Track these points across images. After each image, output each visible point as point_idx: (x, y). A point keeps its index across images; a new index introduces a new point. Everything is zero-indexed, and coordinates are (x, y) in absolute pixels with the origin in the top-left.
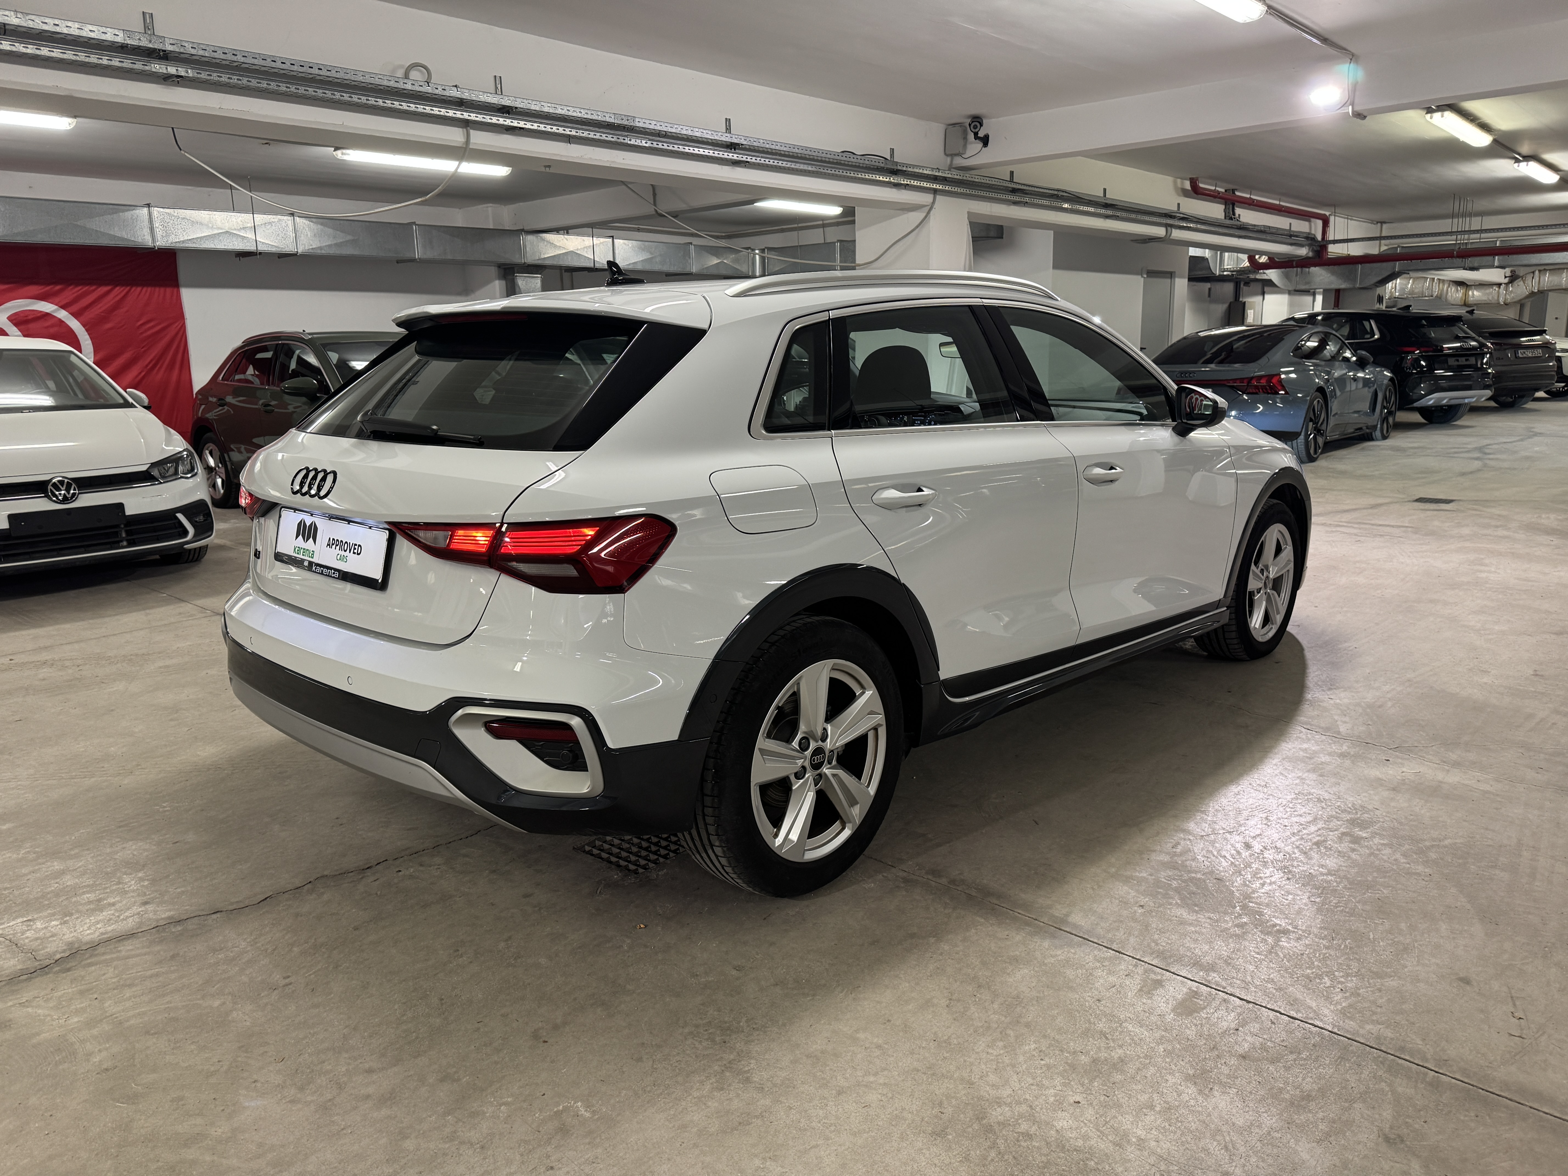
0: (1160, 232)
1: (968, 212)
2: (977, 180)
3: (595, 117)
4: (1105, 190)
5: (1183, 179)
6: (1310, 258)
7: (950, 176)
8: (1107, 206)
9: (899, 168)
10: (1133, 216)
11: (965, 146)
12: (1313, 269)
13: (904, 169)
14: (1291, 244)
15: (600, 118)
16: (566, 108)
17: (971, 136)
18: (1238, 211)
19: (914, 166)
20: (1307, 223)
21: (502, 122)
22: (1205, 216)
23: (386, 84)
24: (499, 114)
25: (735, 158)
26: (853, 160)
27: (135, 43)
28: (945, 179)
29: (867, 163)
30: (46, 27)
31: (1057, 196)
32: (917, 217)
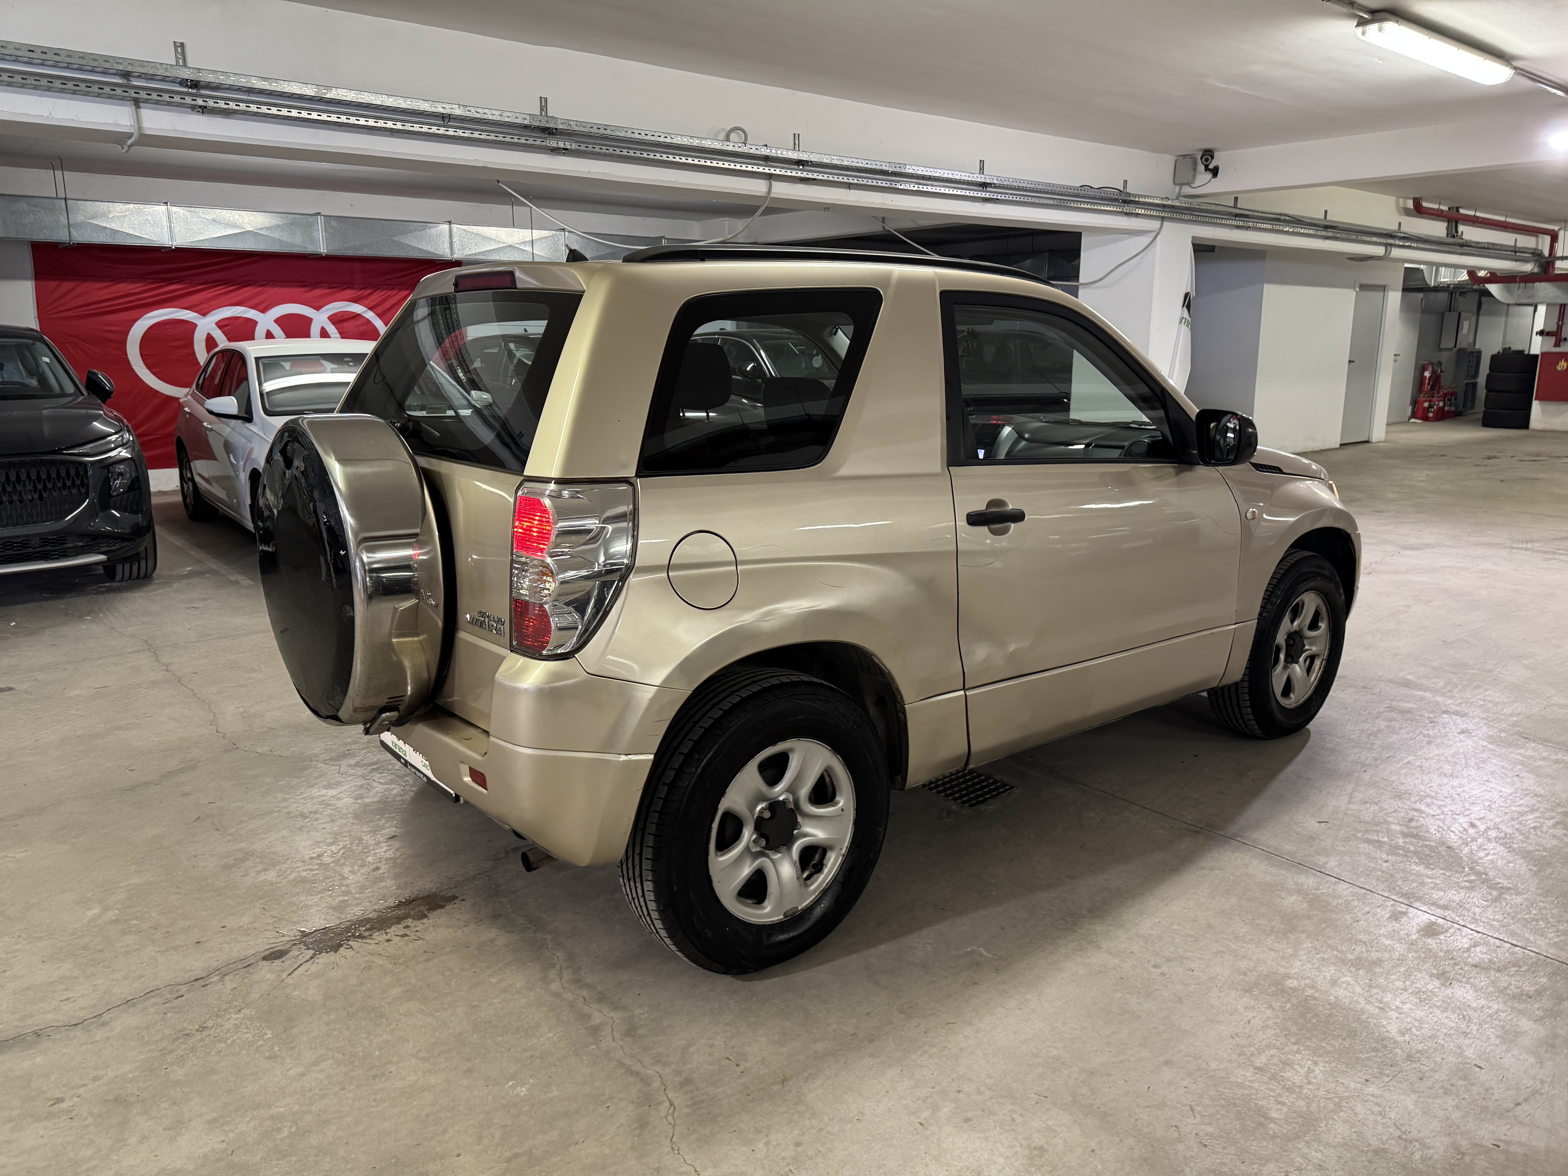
0: (1380, 251)
1: (1193, 236)
2: (1203, 208)
3: (874, 167)
4: (1326, 212)
5: (1406, 198)
6: (1535, 274)
7: (1178, 204)
8: (1326, 227)
9: (1132, 199)
10: (1354, 237)
11: (1194, 177)
12: (1537, 284)
13: (1137, 199)
14: (1516, 260)
15: (877, 167)
16: (851, 160)
17: (1201, 168)
18: (1461, 228)
19: (1145, 196)
20: (1533, 239)
21: (799, 174)
22: (1427, 235)
23: (713, 146)
24: (796, 167)
25: (987, 196)
26: (1091, 193)
27: (536, 124)
28: (1173, 207)
29: (1103, 195)
30: (478, 116)
31: (1279, 220)
32: (1144, 240)
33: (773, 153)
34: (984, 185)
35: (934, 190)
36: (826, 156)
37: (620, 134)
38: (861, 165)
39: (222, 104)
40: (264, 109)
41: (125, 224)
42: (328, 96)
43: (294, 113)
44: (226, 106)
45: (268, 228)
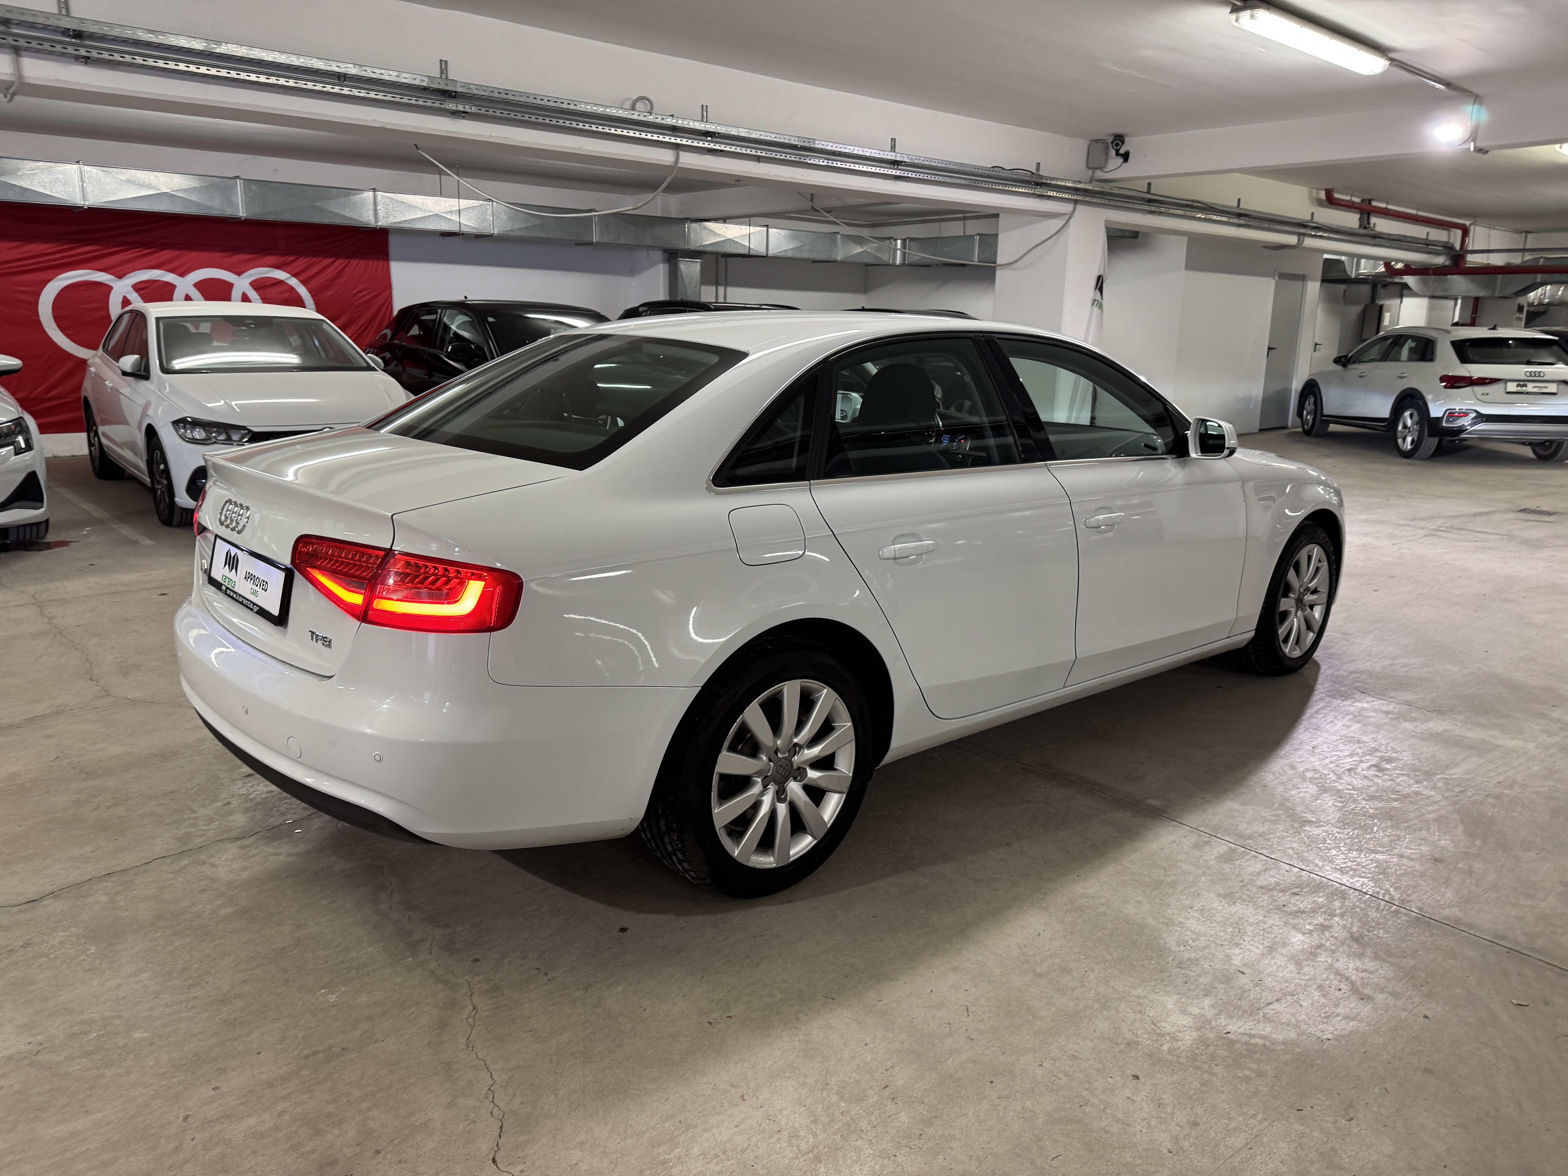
0: (1292, 240)
1: (1106, 221)
2: (1115, 192)
3: (782, 140)
4: (1239, 200)
5: (1319, 189)
6: (1447, 266)
7: (1090, 188)
8: (1239, 215)
9: (1044, 181)
10: (1266, 225)
11: (1106, 161)
12: (1449, 277)
13: (1048, 182)
14: (1428, 253)
15: (786, 141)
16: (758, 133)
17: (1113, 152)
18: (1374, 220)
19: (1058, 179)
20: (1445, 233)
21: (706, 145)
22: (1338, 226)
23: (618, 115)
24: (704, 138)
25: (898, 174)
26: (1002, 174)
27: (436, 86)
28: (1086, 190)
29: (1015, 176)
30: (374, 76)
31: (1191, 206)
32: (1058, 223)
33: (680, 123)
34: (895, 163)
35: (843, 166)
36: (733, 128)
37: (522, 99)
38: (769, 138)
39: (106, 56)
40: (150, 62)
41: (35, 182)
42: (217, 51)
43: (182, 67)
44: (111, 58)
45: (185, 190)
